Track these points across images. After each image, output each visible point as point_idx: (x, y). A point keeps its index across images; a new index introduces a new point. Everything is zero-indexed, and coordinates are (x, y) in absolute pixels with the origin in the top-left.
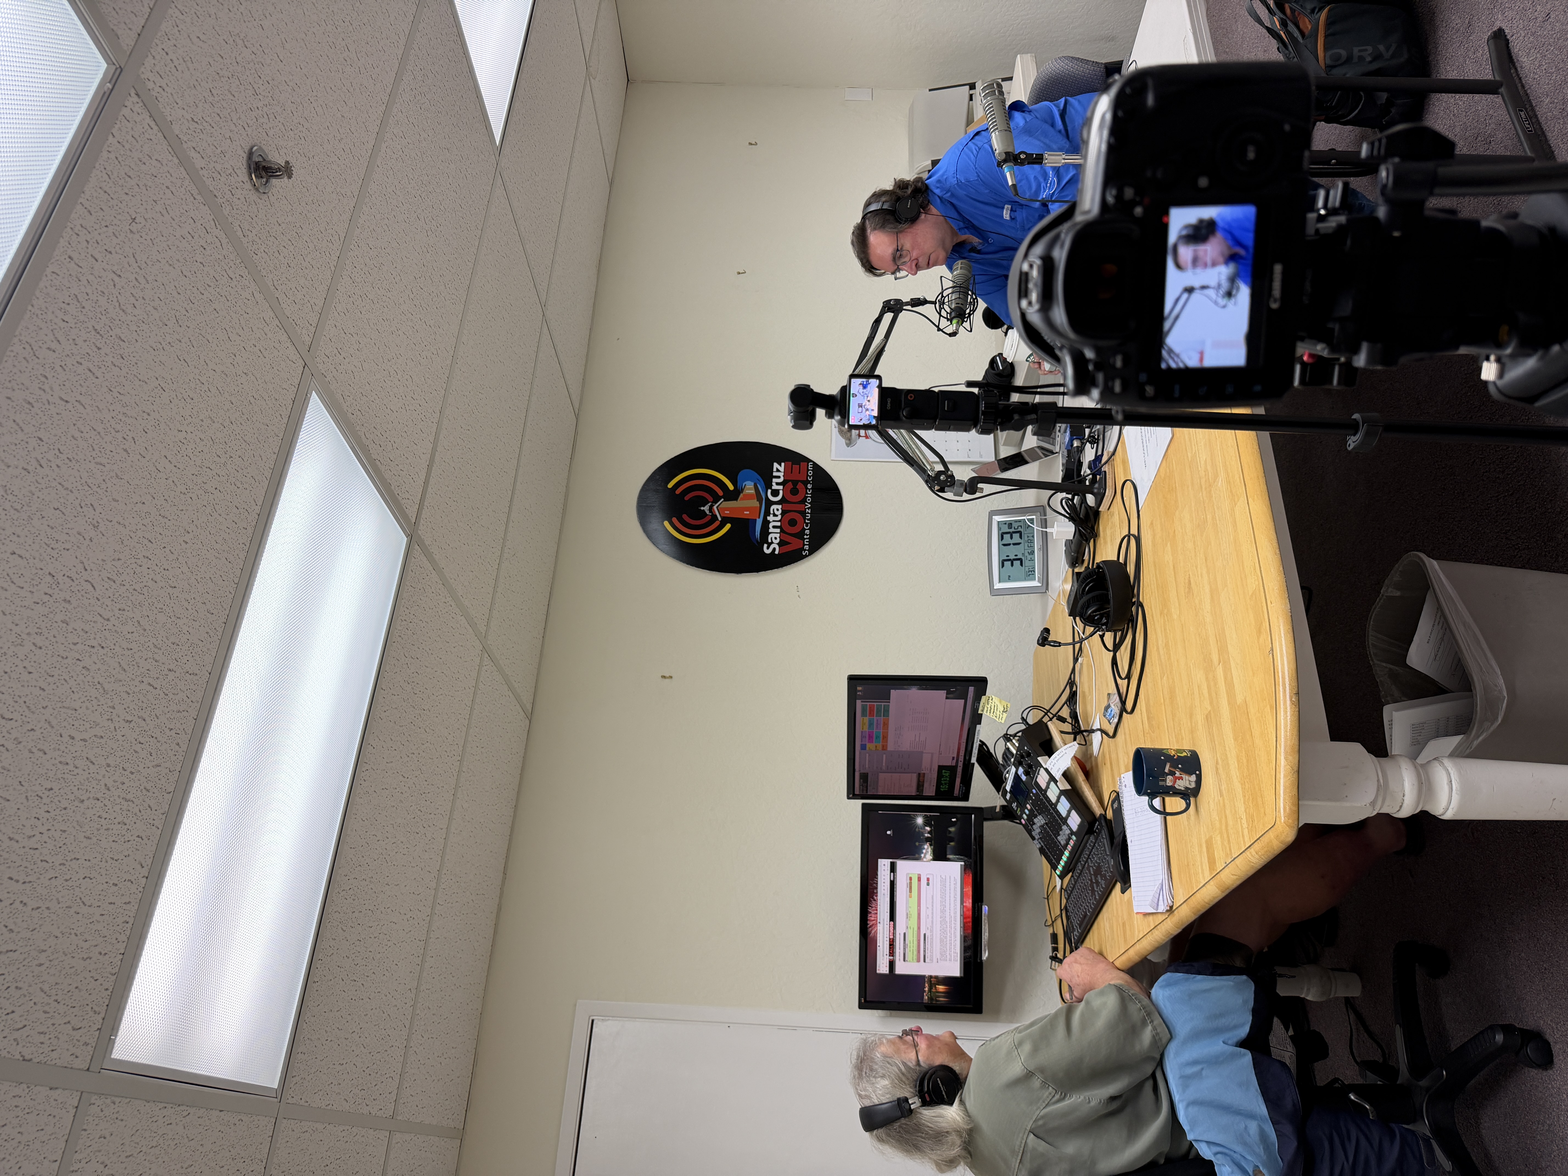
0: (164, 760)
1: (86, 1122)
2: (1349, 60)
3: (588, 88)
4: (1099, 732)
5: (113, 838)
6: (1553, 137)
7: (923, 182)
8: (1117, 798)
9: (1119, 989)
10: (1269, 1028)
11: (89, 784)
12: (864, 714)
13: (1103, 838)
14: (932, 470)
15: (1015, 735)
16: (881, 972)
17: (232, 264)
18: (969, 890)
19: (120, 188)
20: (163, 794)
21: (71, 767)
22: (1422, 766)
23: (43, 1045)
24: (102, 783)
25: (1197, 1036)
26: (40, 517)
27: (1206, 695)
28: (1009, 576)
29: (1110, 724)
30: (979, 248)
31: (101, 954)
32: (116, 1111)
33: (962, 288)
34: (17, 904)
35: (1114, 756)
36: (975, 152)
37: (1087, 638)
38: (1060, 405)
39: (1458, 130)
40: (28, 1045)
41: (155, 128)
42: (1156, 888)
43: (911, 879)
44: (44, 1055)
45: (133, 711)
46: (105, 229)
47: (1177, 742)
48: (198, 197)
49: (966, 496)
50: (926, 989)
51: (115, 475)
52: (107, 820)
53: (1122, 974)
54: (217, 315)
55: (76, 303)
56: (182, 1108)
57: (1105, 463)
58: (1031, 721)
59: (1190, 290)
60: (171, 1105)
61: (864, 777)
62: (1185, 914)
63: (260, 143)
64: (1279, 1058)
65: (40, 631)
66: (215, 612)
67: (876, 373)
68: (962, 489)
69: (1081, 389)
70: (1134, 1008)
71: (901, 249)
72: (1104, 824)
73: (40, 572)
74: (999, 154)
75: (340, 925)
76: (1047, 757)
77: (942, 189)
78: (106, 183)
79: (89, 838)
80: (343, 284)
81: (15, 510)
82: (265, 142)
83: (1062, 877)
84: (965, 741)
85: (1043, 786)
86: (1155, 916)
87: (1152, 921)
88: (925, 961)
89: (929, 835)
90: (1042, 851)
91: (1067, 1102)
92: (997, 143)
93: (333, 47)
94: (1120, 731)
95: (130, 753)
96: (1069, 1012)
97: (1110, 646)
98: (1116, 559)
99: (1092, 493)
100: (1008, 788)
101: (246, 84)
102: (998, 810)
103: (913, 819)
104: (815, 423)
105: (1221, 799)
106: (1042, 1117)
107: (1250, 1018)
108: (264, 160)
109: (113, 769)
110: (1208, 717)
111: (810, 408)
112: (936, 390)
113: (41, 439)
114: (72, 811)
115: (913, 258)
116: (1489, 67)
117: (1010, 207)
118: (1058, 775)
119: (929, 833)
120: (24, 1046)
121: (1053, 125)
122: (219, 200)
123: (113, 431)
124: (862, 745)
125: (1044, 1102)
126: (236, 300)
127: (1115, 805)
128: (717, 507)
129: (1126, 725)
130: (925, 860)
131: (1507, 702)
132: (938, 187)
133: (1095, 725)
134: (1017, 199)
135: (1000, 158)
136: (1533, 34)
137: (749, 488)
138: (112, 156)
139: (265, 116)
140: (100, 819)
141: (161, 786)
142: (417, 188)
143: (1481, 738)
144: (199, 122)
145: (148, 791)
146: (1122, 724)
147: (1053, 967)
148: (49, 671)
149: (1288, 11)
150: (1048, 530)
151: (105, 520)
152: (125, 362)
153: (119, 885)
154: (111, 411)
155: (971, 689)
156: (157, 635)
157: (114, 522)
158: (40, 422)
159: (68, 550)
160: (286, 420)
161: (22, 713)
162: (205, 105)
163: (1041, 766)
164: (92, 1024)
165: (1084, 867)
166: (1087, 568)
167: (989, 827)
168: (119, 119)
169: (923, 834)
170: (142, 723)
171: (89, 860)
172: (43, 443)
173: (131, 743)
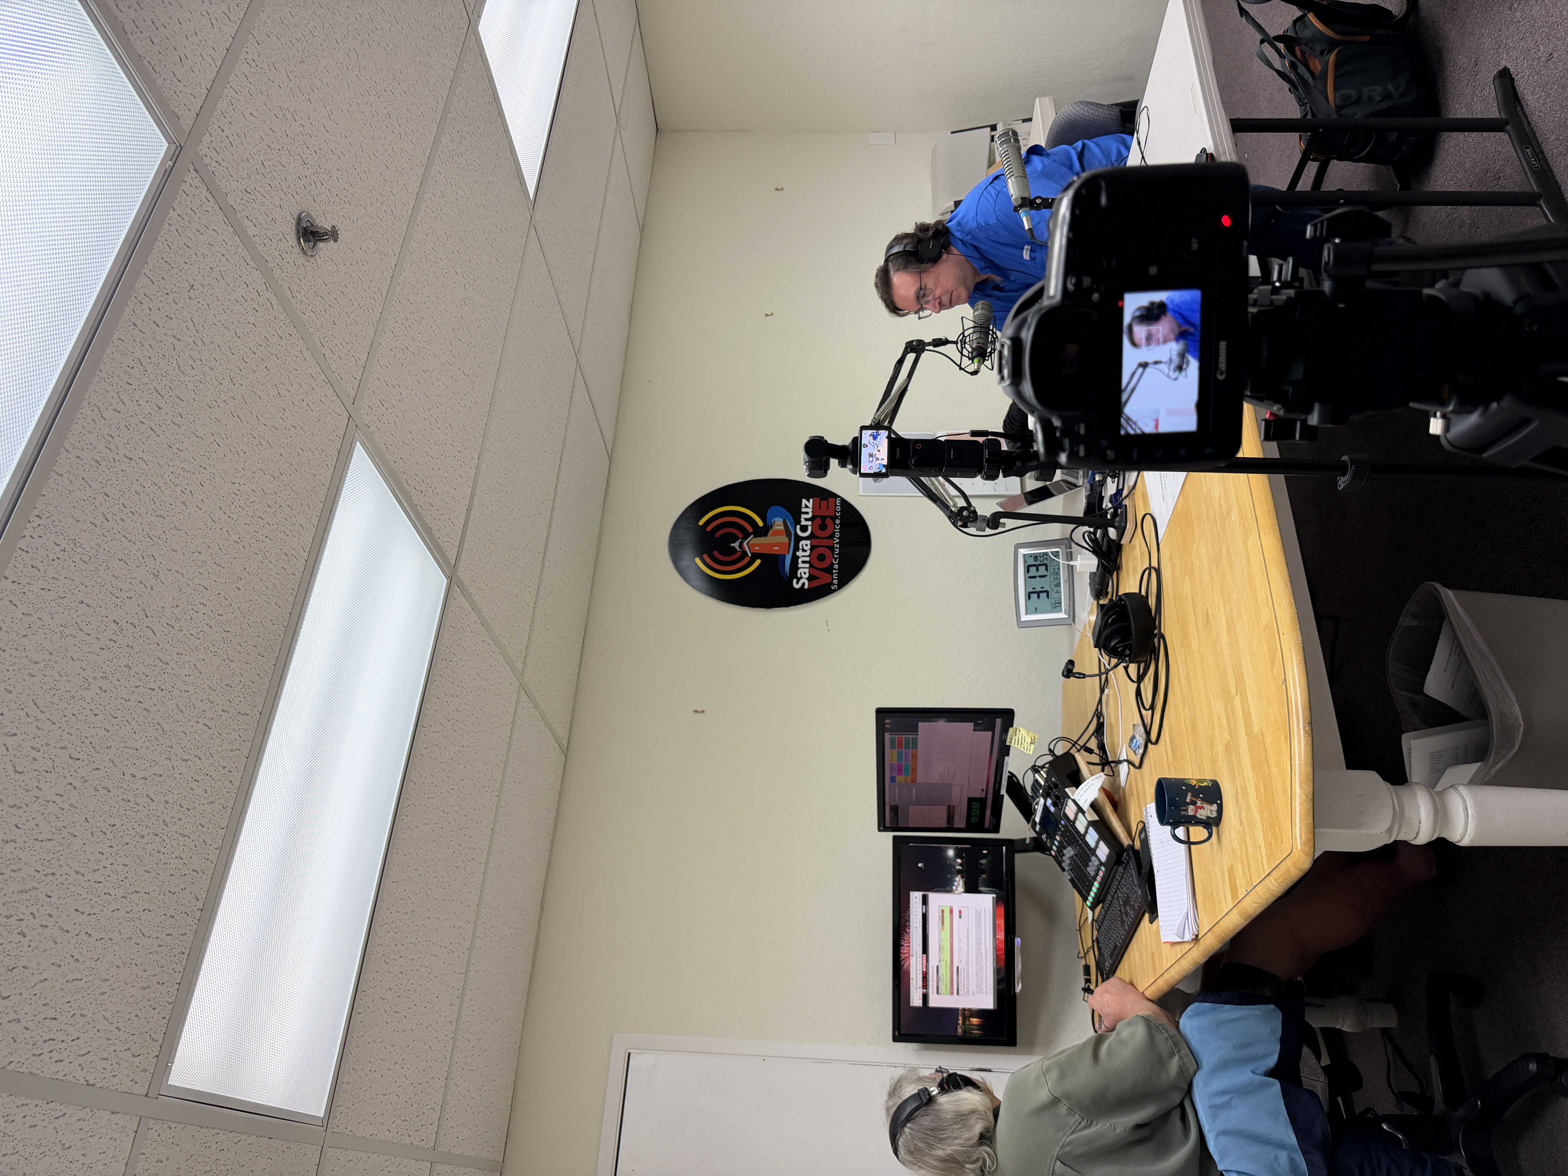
0: (218, 797)
1: (144, 1146)
2: (1359, 100)
3: (618, 140)
4: (1126, 763)
5: (171, 872)
7: (943, 225)
8: (1144, 830)
9: (1146, 1020)
10: (1299, 1057)
11: (149, 820)
12: (892, 746)
13: (1131, 869)
14: (955, 506)
15: (1043, 767)
16: (915, 1005)
17: (281, 323)
18: (1001, 922)
19: (180, 258)
20: (217, 829)
21: (132, 804)
22: (1438, 793)
23: (105, 1071)
24: (161, 819)
25: (1224, 1065)
26: (106, 568)
27: (1225, 725)
28: (1036, 609)
29: (1136, 754)
30: (1001, 286)
31: (158, 983)
32: (172, 1136)
33: (983, 328)
34: (83, 935)
35: (1140, 787)
36: (994, 196)
37: (1111, 670)
40: (92, 1070)
41: (211, 200)
42: (1182, 917)
43: (943, 911)
44: (106, 1080)
45: (189, 750)
46: (166, 297)
47: (1200, 772)
48: (251, 263)
49: (988, 531)
50: (960, 1022)
51: (174, 526)
52: (165, 854)
53: (1150, 1004)
54: (268, 373)
55: (139, 366)
56: (233, 1134)
57: (1126, 497)
58: (1059, 751)
59: (1144, 365)
60: (224, 1132)
61: (895, 809)
62: (1211, 943)
63: (308, 209)
64: (1310, 1088)
65: (105, 675)
66: (265, 654)
68: (985, 524)
69: (1051, 453)
70: (1160, 1038)
71: (925, 287)
72: (1131, 854)
73: (106, 620)
74: (1016, 199)
75: (383, 958)
76: (1074, 788)
77: (962, 231)
78: (167, 254)
79: (149, 872)
80: (385, 338)
81: (83, 561)
82: (312, 208)
83: (1093, 908)
84: (994, 773)
85: (1071, 816)
86: (1182, 946)
87: (1179, 950)
88: (958, 994)
89: (960, 868)
90: (1072, 880)
91: (1093, 1129)
92: (1013, 189)
93: (376, 116)
94: (1146, 761)
95: (186, 790)
96: (1099, 1041)
97: (1134, 677)
98: (1137, 591)
99: (1113, 526)
100: (1037, 819)
101: (295, 155)
102: (1028, 841)
103: (943, 851)
105: (1241, 827)
106: (1069, 1144)
107: (1278, 1047)
108: (312, 225)
109: (171, 806)
110: (1227, 747)
111: (824, 458)
112: (943, 439)
113: (107, 495)
114: (133, 846)
115: (936, 297)
116: (1495, 105)
117: (1029, 247)
118: (1085, 806)
119: (961, 865)
120: (87, 1072)
121: (1071, 168)
122: (271, 265)
123: (172, 486)
124: (891, 777)
125: (1070, 1128)
126: (285, 358)
127: (1143, 836)
128: (747, 544)
129: (1151, 756)
130: (956, 892)
131: (1524, 728)
132: (958, 231)
133: (1122, 756)
134: (1033, 240)
135: (1016, 204)
136: (1538, 73)
137: (778, 524)
138: (173, 228)
139: (313, 183)
140: (158, 854)
141: (215, 822)
142: (455, 244)
143: (1499, 766)
144: (252, 192)
145: (203, 826)
146: (1147, 755)
147: (1086, 999)
148: (113, 713)
149: (1298, 53)
150: (1073, 564)
151: (165, 569)
152: (183, 420)
153: (176, 917)
154: (171, 466)
155: (999, 721)
156: (212, 677)
157: (173, 571)
158: (106, 479)
159: (131, 598)
160: (331, 470)
161: (88, 753)
162: (257, 177)
163: (1069, 797)
164: (150, 1052)
165: (1113, 897)
166: (1111, 599)
167: (1020, 858)
168: (179, 194)
169: (954, 867)
170: (198, 762)
171: (149, 894)
172: (110, 499)
173: (188, 781)
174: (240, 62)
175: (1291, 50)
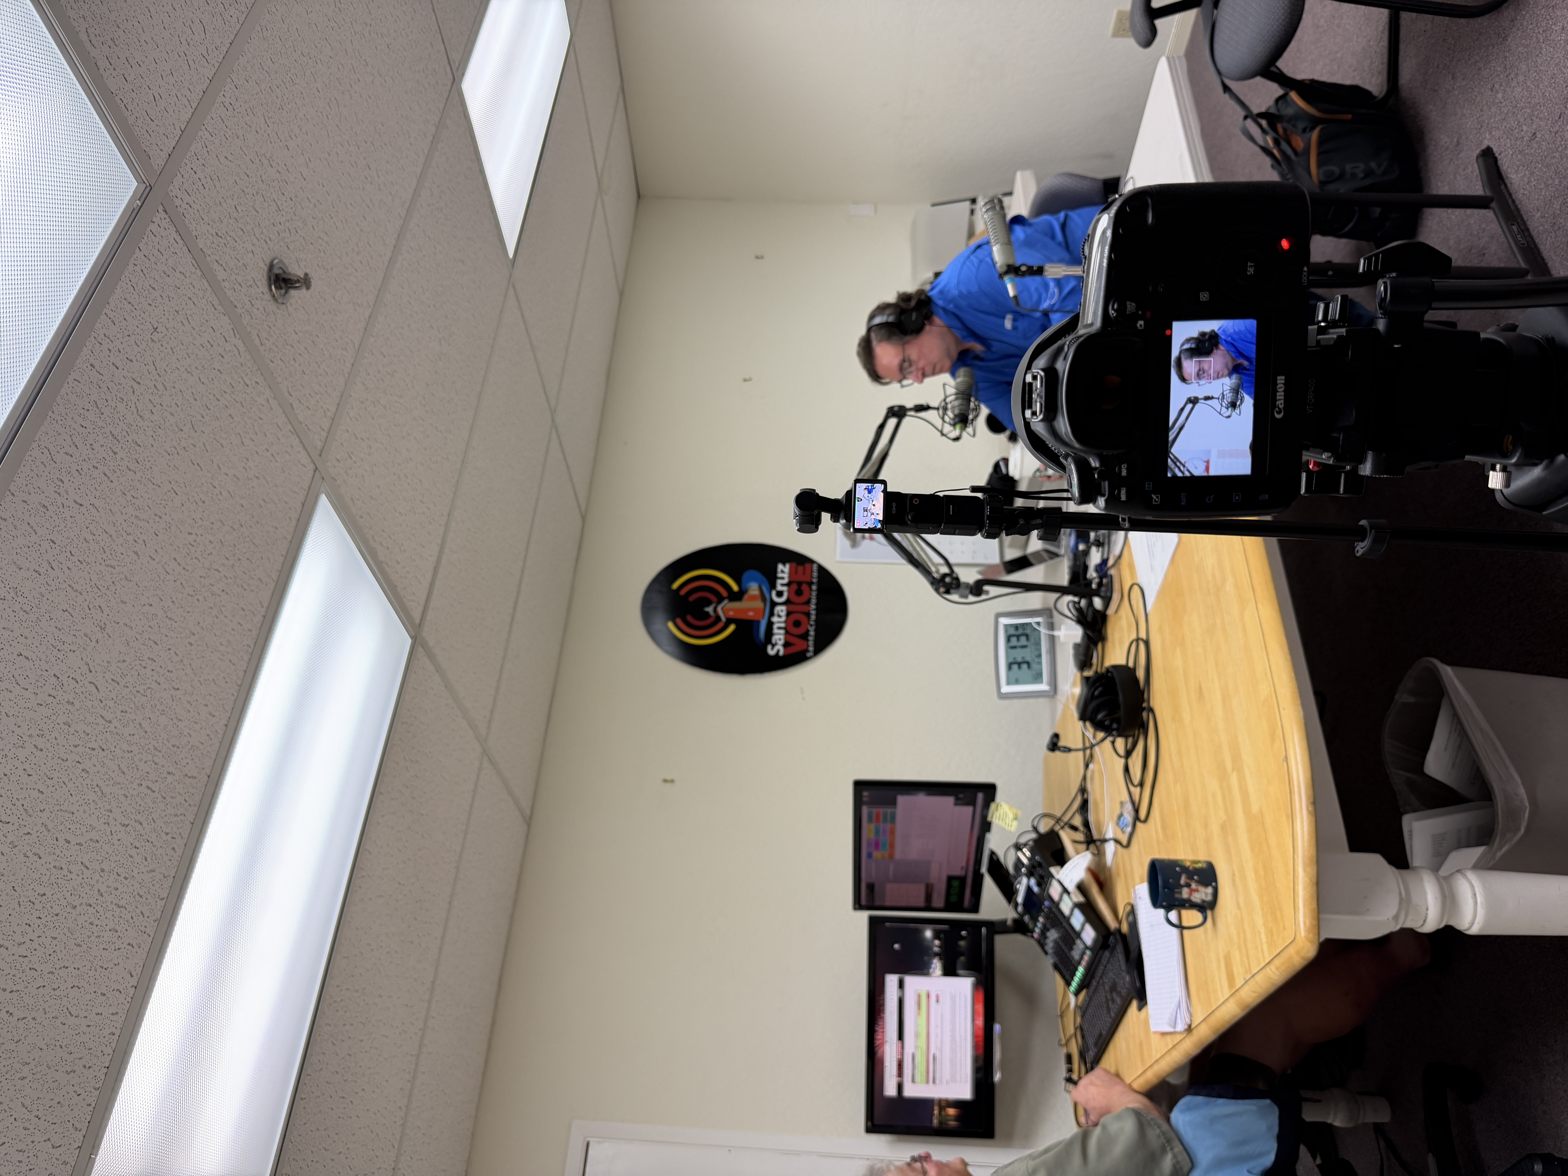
0: (159, 865)
2: (1341, 177)
3: (599, 205)
4: (1112, 842)
5: (104, 946)
6: (1547, 248)
7: (925, 294)
8: (1133, 911)
9: (1137, 1113)
11: (82, 890)
12: (870, 820)
13: (1118, 953)
14: (937, 572)
15: (1025, 845)
16: (889, 1095)
17: (248, 371)
18: (980, 1008)
19: (145, 299)
20: (156, 900)
21: (65, 872)
22: (1445, 878)
23: (20, 1164)
24: (96, 888)
25: (1219, 1164)
26: (49, 619)
27: (1221, 804)
28: (1017, 680)
29: (1124, 833)
30: (982, 356)
31: (85, 1067)
33: (965, 395)
35: (1128, 867)
36: (976, 265)
37: (1098, 744)
38: (1064, 510)
39: (1451, 242)
41: (181, 242)
42: (1174, 1005)
43: (919, 996)
45: (130, 815)
46: (128, 338)
47: (1192, 853)
48: (219, 308)
49: (972, 598)
50: (936, 1112)
51: (124, 577)
52: (99, 926)
53: (1139, 1097)
54: (231, 421)
55: (95, 409)
57: (1113, 566)
58: (1043, 828)
59: (1194, 401)
61: (871, 887)
62: (1205, 1034)
63: (281, 256)
65: (42, 733)
66: (216, 714)
67: (881, 477)
68: (967, 591)
69: (1086, 497)
70: (1153, 1134)
71: (908, 359)
72: (1118, 937)
73: (45, 673)
74: (1001, 266)
75: (330, 1039)
76: (1059, 867)
77: (945, 300)
78: (131, 295)
79: (80, 946)
80: (356, 390)
81: (24, 611)
82: (286, 256)
83: (1077, 994)
84: (975, 851)
85: (1056, 897)
86: (1173, 1036)
87: (1170, 1041)
88: (934, 1082)
89: (938, 950)
90: (1056, 967)
93: (355, 166)
94: (1134, 840)
95: (125, 857)
96: (1084, 1137)
97: (1122, 752)
98: (1125, 664)
99: (1098, 595)
100: (1020, 900)
101: (269, 201)
102: (1009, 923)
103: (920, 932)
104: (820, 527)
105: (1239, 912)
107: (1274, 1146)
108: (284, 272)
109: (106, 874)
110: (1223, 827)
111: (816, 512)
112: (941, 494)
113: (53, 542)
114: (64, 917)
115: (919, 367)
116: (1479, 183)
117: (1011, 316)
118: (1071, 887)
119: (939, 947)
121: (1053, 237)
122: (239, 311)
123: (124, 534)
124: (868, 853)
126: (250, 406)
127: (1131, 918)
128: (722, 609)
129: (1140, 835)
130: (934, 975)
131: (1530, 811)
132: (941, 299)
133: (1108, 833)
134: (1017, 309)
135: (1001, 270)
136: (1521, 152)
137: (753, 589)
138: (138, 269)
139: (287, 231)
140: (91, 926)
141: (154, 892)
143: (1504, 849)
144: (223, 237)
145: (141, 896)
146: (1136, 833)
148: (48, 773)
149: (1280, 130)
150: (1056, 633)
151: (112, 622)
152: (140, 466)
153: (107, 995)
154: (124, 514)
155: (980, 796)
156: (158, 737)
157: (121, 624)
158: (53, 525)
159: (74, 652)
160: (294, 523)
161: (20, 816)
162: (230, 221)
163: (1053, 877)
164: (72, 1142)
165: (1098, 983)
166: (1096, 672)
167: (1000, 941)
168: (147, 234)
169: (931, 949)
170: (139, 827)
171: (78, 969)
172: (56, 546)
173: (127, 847)
174: (217, 105)
175: (1273, 126)
